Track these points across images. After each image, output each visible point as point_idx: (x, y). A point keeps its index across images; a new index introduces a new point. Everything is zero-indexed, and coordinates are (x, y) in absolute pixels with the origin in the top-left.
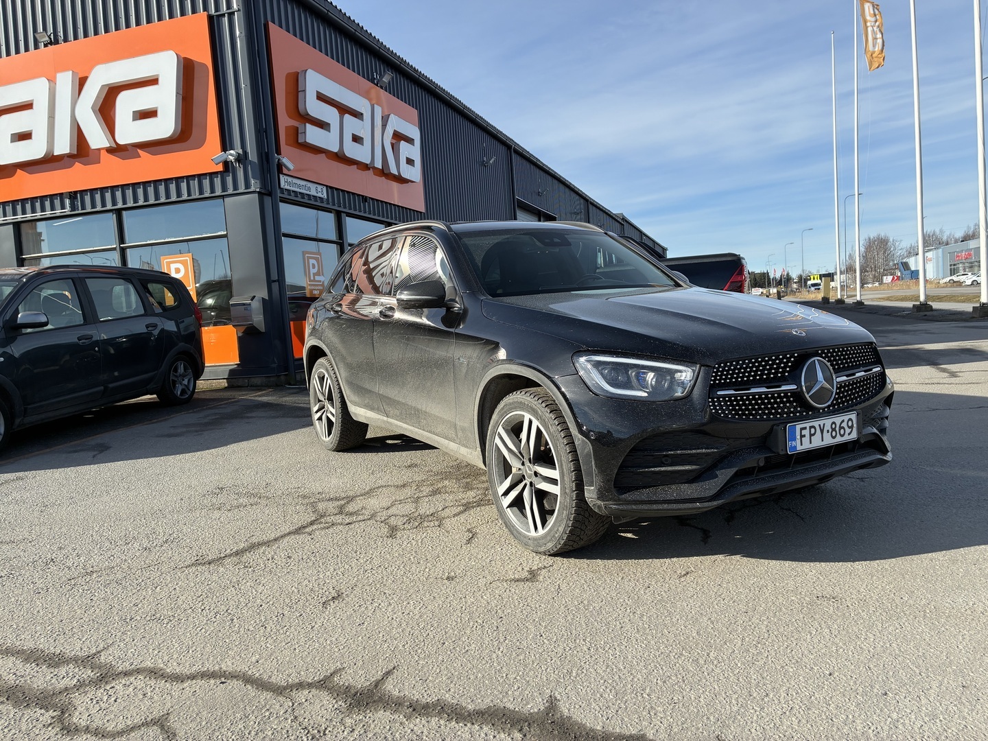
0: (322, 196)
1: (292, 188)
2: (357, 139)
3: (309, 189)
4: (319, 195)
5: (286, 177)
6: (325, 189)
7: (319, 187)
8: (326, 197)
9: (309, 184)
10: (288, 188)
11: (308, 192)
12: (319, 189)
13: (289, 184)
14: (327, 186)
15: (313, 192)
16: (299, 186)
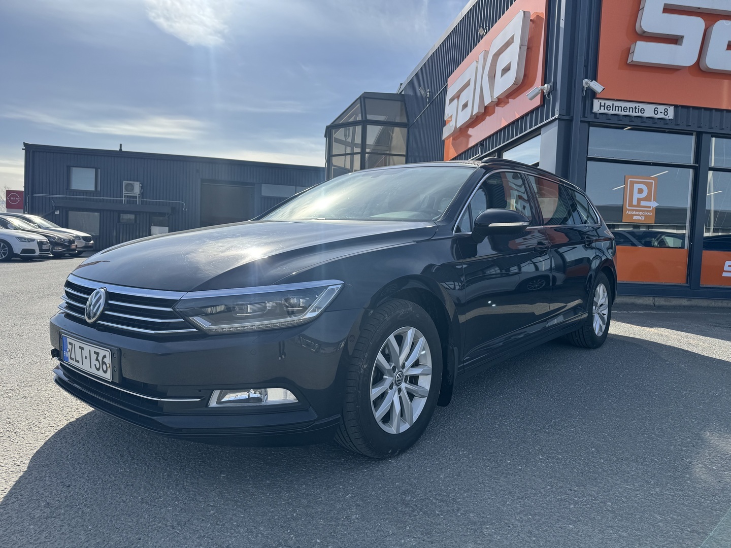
1: (611, 112)
3: (642, 110)
4: (661, 116)
5: (603, 102)
6: (671, 110)
7: (661, 108)
8: (674, 118)
9: (642, 106)
10: (606, 111)
11: (640, 114)
13: (608, 107)
14: (676, 106)
16: (625, 109)
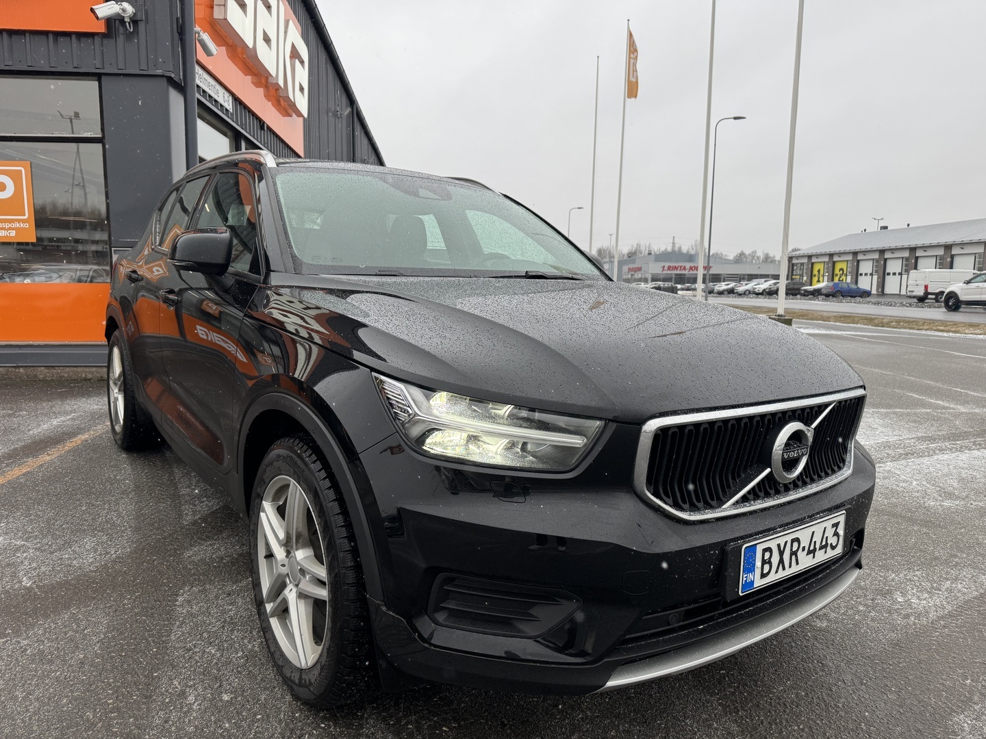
0: (228, 109)
2: (267, 40)
3: (218, 93)
4: (226, 105)
5: (197, 66)
6: (231, 98)
7: (227, 94)
8: (231, 111)
9: (218, 87)
10: (199, 83)
12: (226, 98)
13: (200, 78)
14: (232, 95)
15: (220, 100)
16: (209, 85)
